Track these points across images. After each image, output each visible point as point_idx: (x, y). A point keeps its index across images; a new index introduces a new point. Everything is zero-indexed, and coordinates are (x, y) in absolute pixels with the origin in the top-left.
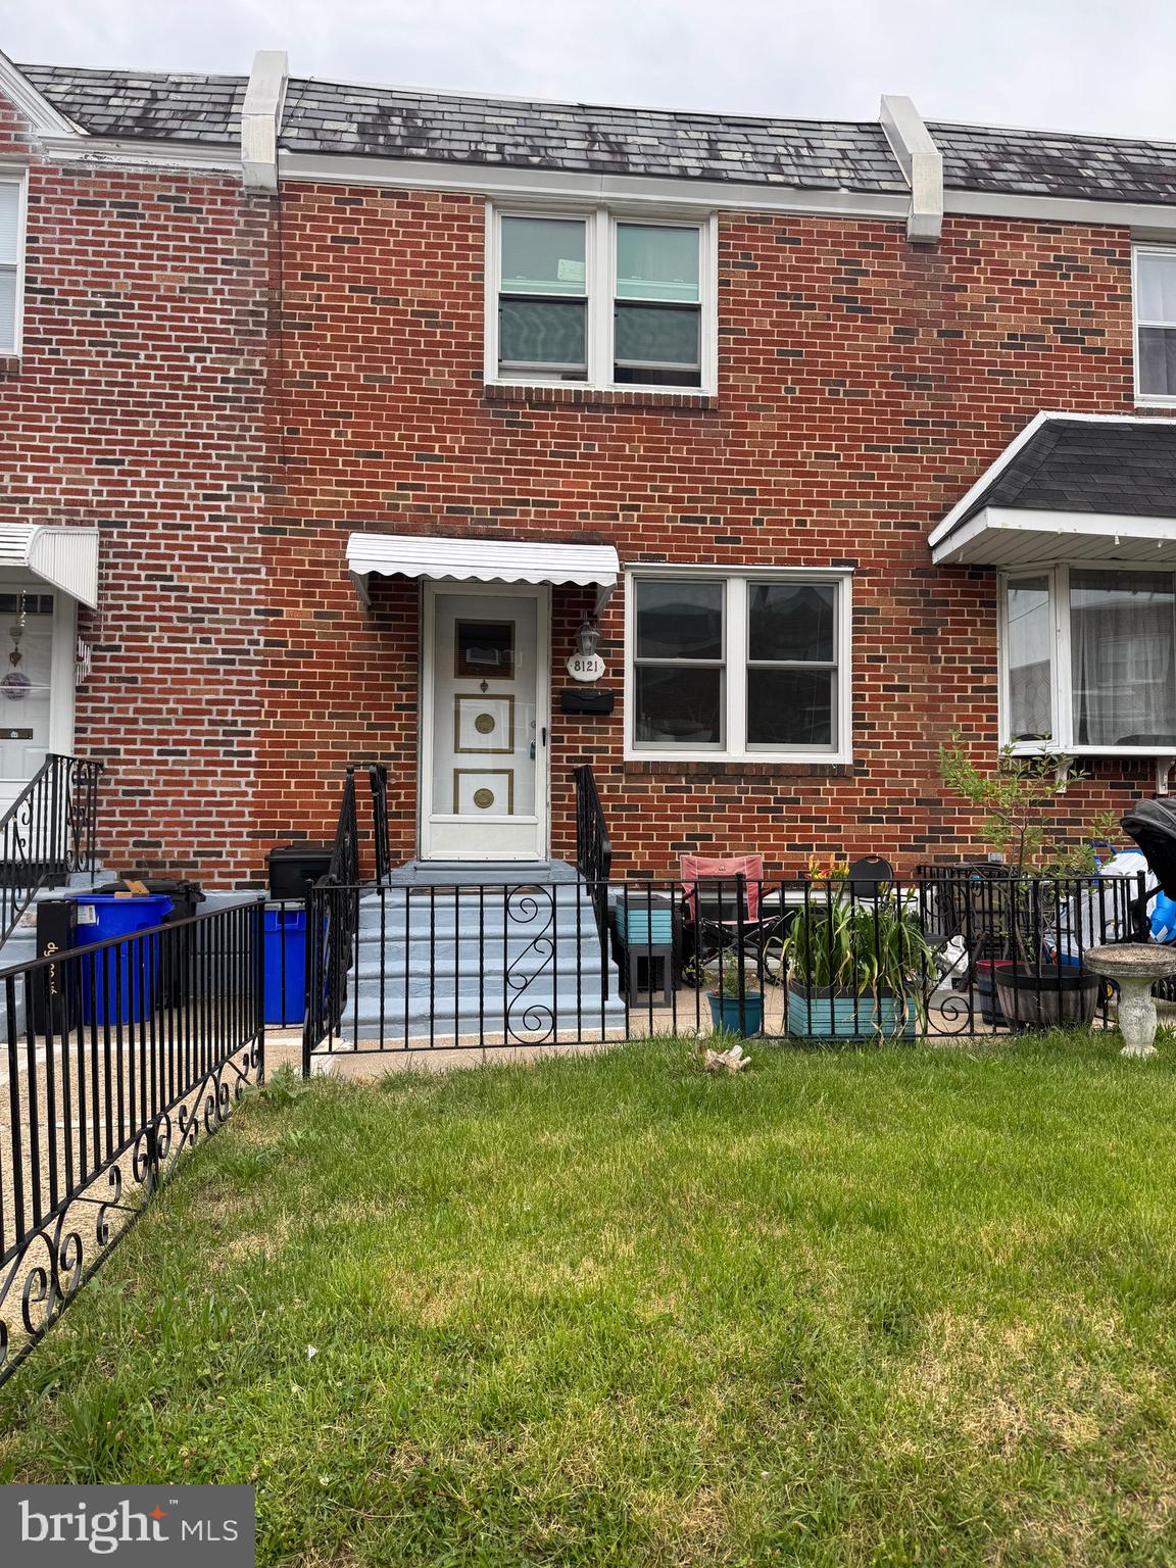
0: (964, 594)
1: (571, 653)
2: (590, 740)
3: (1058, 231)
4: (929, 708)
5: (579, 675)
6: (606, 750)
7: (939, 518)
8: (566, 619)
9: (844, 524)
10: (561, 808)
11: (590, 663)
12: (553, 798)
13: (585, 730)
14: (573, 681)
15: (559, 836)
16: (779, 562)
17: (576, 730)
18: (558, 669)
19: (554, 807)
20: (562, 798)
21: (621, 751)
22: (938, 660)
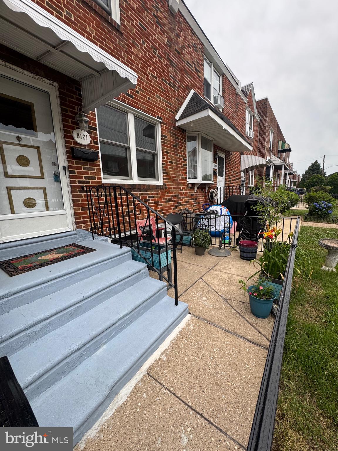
0: (182, 137)
1: (73, 129)
2: (88, 173)
3: (194, 35)
4: (176, 169)
5: (80, 141)
6: (94, 178)
7: (177, 112)
8: (69, 109)
9: (159, 104)
10: (78, 205)
11: (84, 135)
12: (73, 201)
13: (85, 168)
14: (76, 143)
15: (79, 218)
16: (145, 111)
17: (80, 168)
18: (68, 136)
19: (74, 205)
20: (78, 201)
21: (100, 179)
22: (177, 155)
